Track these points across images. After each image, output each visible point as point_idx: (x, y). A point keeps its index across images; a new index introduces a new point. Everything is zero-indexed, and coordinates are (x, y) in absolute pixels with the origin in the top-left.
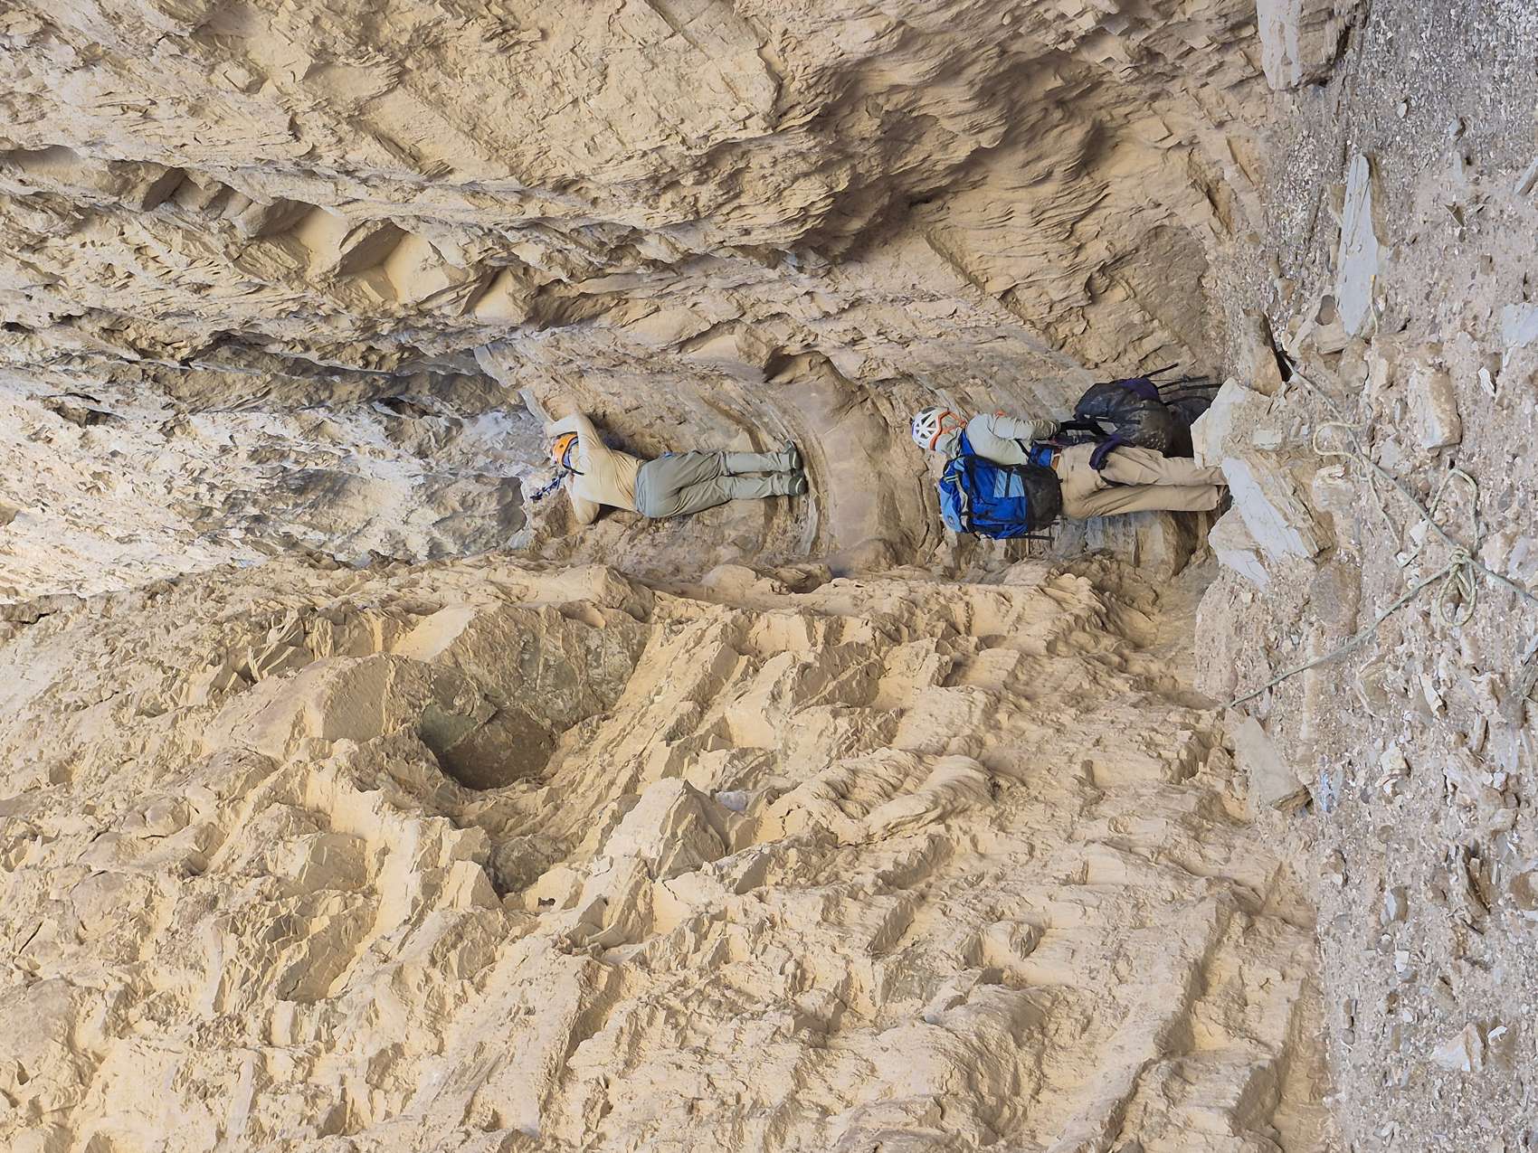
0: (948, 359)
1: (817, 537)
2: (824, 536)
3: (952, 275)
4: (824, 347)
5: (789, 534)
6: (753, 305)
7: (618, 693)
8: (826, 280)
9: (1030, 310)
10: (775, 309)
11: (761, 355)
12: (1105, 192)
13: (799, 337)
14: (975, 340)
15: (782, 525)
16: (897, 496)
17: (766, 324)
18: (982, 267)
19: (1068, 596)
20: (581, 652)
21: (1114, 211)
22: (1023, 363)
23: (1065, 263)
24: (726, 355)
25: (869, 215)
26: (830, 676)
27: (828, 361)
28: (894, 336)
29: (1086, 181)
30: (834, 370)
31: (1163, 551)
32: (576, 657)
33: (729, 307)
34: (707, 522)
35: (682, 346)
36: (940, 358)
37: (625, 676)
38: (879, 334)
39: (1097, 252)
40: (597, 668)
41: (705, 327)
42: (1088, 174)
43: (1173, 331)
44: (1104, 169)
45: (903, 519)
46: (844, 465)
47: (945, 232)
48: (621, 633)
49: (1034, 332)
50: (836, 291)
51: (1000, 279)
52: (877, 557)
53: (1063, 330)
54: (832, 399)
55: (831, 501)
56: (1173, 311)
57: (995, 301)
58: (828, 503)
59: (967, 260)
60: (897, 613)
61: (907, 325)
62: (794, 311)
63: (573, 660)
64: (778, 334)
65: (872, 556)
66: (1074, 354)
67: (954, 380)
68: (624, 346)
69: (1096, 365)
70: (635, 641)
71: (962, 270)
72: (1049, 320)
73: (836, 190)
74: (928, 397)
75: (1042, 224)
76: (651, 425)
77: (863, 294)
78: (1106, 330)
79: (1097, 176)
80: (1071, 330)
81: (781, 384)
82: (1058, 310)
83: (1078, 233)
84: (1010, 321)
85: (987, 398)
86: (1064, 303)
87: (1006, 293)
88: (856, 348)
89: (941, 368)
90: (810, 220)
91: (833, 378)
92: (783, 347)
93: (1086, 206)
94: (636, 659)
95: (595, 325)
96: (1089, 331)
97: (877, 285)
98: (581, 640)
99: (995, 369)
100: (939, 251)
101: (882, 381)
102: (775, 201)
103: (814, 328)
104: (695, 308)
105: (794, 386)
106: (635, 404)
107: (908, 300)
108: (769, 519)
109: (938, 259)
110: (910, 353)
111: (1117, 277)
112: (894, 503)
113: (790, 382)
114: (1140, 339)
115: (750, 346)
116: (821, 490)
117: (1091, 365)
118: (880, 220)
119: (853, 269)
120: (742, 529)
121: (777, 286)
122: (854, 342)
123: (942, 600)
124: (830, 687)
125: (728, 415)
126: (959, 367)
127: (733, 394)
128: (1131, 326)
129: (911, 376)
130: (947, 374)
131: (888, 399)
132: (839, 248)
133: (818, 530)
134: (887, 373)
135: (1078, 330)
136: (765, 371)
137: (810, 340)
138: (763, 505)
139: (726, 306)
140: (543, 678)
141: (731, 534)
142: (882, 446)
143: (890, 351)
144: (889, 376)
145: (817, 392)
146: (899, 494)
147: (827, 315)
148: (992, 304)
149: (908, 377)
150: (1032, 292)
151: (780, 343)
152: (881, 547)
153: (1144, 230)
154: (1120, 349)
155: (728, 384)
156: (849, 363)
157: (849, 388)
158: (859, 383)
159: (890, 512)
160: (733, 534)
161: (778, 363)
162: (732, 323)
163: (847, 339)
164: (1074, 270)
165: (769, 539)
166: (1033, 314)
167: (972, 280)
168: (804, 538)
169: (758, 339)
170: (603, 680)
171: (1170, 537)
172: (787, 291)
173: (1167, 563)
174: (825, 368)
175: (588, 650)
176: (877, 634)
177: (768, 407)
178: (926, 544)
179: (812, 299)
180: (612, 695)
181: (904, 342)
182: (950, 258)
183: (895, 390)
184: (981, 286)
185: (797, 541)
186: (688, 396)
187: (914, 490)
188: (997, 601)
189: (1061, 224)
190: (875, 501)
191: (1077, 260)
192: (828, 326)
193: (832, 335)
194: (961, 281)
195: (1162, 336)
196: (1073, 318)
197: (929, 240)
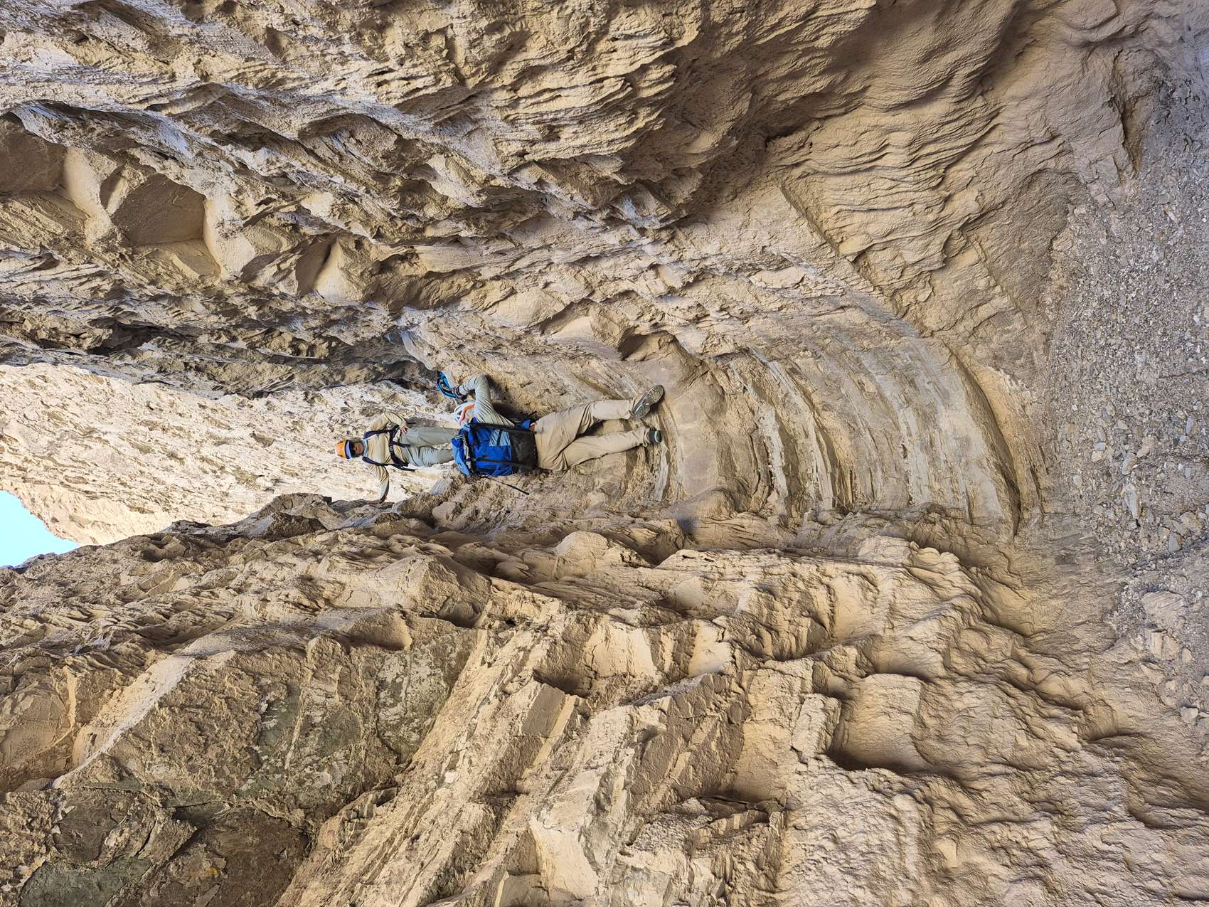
0: (785, 333)
1: (668, 485)
2: (673, 483)
3: (808, 232)
4: (671, 325)
5: (646, 481)
6: (601, 283)
7: (422, 731)
8: (671, 247)
9: (881, 275)
10: (624, 286)
11: (614, 335)
12: (994, 122)
13: (647, 317)
14: (815, 312)
15: (640, 473)
16: (733, 451)
17: (616, 304)
18: (838, 225)
19: (936, 576)
20: (368, 691)
21: (996, 149)
22: (856, 333)
23: (931, 217)
24: (583, 336)
25: (723, 128)
26: (681, 741)
27: (675, 340)
28: (736, 311)
29: (980, 102)
30: (680, 349)
31: (999, 510)
32: (360, 701)
33: (577, 285)
34: (582, 471)
35: (544, 326)
36: (776, 331)
37: (437, 705)
38: (722, 310)
39: (966, 203)
40: (393, 705)
41: (559, 308)
42: (982, 94)
43: (1012, 298)
44: (999, 89)
45: (738, 469)
46: (689, 426)
47: (802, 182)
48: (434, 650)
49: (882, 299)
50: (680, 260)
51: (855, 239)
52: (719, 506)
53: (907, 297)
54: (679, 372)
55: (679, 455)
56: (1016, 277)
57: (847, 264)
58: (677, 457)
59: (823, 216)
60: (755, 612)
61: (749, 299)
62: (640, 287)
63: (355, 705)
64: (627, 313)
65: (715, 506)
66: (915, 322)
67: (787, 353)
68: (492, 329)
69: (932, 334)
70: (454, 655)
71: (816, 227)
72: (897, 286)
73: (679, 44)
74: (760, 368)
75: (918, 164)
76: (541, 396)
77: (708, 263)
78: (949, 297)
79: (991, 97)
80: (915, 297)
81: (636, 362)
82: (909, 274)
83: (949, 181)
84: (859, 287)
85: (815, 368)
86: (916, 267)
87: (862, 254)
88: (700, 325)
89: (775, 342)
90: (643, 112)
91: (679, 355)
92: (635, 327)
93: (971, 139)
94: (452, 678)
95: (460, 308)
96: (932, 298)
97: (724, 250)
98: (370, 673)
99: (828, 341)
100: (794, 204)
101: (721, 356)
102: (582, 62)
103: (661, 306)
104: (548, 289)
105: (646, 363)
106: (527, 380)
107: (755, 270)
108: (630, 468)
109: (794, 213)
110: (749, 328)
111: (972, 239)
112: (730, 457)
113: (643, 360)
114: (978, 306)
115: (604, 326)
116: (671, 446)
117: (927, 333)
118: (735, 143)
119: (699, 232)
120: (609, 478)
121: (622, 259)
122: (697, 320)
123: (800, 585)
124: (681, 765)
125: (596, 387)
126: (793, 340)
127: (598, 371)
128: (975, 292)
129: (747, 351)
130: (780, 348)
131: (725, 372)
132: (684, 191)
133: (669, 479)
134: (726, 348)
135: (921, 298)
136: (620, 349)
137: (658, 319)
138: (625, 458)
139: (574, 284)
140: (299, 746)
141: (600, 481)
142: (719, 410)
143: (731, 328)
144: (728, 351)
145: (666, 367)
146: (736, 450)
147: (671, 291)
148: (845, 267)
149: (745, 352)
150: (887, 254)
151: (631, 324)
152: (722, 497)
153: (1023, 175)
154: (959, 316)
155: (594, 363)
156: (692, 340)
157: (691, 363)
158: (701, 358)
159: (728, 465)
160: (602, 481)
161: (630, 343)
162: (586, 302)
163: (692, 316)
164: (936, 225)
165: (629, 486)
166: (882, 278)
167: (828, 240)
168: (658, 486)
169: (611, 320)
170: (402, 719)
171: (1003, 495)
172: (632, 265)
173: (1006, 522)
174: (672, 347)
175: (382, 685)
176: (737, 653)
177: (626, 381)
178: (759, 491)
179: (657, 274)
180: (415, 737)
181: (745, 317)
182: (805, 213)
183: (732, 363)
184: (835, 247)
185: (651, 487)
186: (563, 373)
187: (746, 445)
188: (861, 586)
189: (935, 165)
190: (715, 455)
191: (943, 214)
192: (673, 304)
193: (678, 313)
194: (817, 239)
195: (1001, 302)
196: (920, 284)
197: (783, 189)
